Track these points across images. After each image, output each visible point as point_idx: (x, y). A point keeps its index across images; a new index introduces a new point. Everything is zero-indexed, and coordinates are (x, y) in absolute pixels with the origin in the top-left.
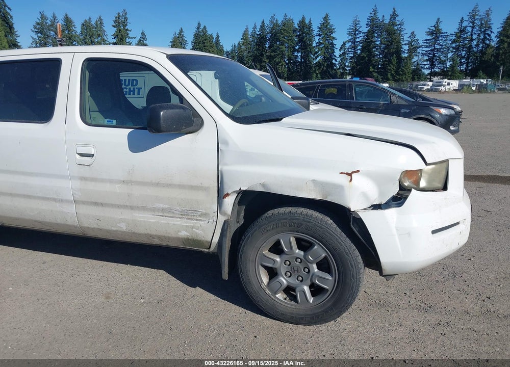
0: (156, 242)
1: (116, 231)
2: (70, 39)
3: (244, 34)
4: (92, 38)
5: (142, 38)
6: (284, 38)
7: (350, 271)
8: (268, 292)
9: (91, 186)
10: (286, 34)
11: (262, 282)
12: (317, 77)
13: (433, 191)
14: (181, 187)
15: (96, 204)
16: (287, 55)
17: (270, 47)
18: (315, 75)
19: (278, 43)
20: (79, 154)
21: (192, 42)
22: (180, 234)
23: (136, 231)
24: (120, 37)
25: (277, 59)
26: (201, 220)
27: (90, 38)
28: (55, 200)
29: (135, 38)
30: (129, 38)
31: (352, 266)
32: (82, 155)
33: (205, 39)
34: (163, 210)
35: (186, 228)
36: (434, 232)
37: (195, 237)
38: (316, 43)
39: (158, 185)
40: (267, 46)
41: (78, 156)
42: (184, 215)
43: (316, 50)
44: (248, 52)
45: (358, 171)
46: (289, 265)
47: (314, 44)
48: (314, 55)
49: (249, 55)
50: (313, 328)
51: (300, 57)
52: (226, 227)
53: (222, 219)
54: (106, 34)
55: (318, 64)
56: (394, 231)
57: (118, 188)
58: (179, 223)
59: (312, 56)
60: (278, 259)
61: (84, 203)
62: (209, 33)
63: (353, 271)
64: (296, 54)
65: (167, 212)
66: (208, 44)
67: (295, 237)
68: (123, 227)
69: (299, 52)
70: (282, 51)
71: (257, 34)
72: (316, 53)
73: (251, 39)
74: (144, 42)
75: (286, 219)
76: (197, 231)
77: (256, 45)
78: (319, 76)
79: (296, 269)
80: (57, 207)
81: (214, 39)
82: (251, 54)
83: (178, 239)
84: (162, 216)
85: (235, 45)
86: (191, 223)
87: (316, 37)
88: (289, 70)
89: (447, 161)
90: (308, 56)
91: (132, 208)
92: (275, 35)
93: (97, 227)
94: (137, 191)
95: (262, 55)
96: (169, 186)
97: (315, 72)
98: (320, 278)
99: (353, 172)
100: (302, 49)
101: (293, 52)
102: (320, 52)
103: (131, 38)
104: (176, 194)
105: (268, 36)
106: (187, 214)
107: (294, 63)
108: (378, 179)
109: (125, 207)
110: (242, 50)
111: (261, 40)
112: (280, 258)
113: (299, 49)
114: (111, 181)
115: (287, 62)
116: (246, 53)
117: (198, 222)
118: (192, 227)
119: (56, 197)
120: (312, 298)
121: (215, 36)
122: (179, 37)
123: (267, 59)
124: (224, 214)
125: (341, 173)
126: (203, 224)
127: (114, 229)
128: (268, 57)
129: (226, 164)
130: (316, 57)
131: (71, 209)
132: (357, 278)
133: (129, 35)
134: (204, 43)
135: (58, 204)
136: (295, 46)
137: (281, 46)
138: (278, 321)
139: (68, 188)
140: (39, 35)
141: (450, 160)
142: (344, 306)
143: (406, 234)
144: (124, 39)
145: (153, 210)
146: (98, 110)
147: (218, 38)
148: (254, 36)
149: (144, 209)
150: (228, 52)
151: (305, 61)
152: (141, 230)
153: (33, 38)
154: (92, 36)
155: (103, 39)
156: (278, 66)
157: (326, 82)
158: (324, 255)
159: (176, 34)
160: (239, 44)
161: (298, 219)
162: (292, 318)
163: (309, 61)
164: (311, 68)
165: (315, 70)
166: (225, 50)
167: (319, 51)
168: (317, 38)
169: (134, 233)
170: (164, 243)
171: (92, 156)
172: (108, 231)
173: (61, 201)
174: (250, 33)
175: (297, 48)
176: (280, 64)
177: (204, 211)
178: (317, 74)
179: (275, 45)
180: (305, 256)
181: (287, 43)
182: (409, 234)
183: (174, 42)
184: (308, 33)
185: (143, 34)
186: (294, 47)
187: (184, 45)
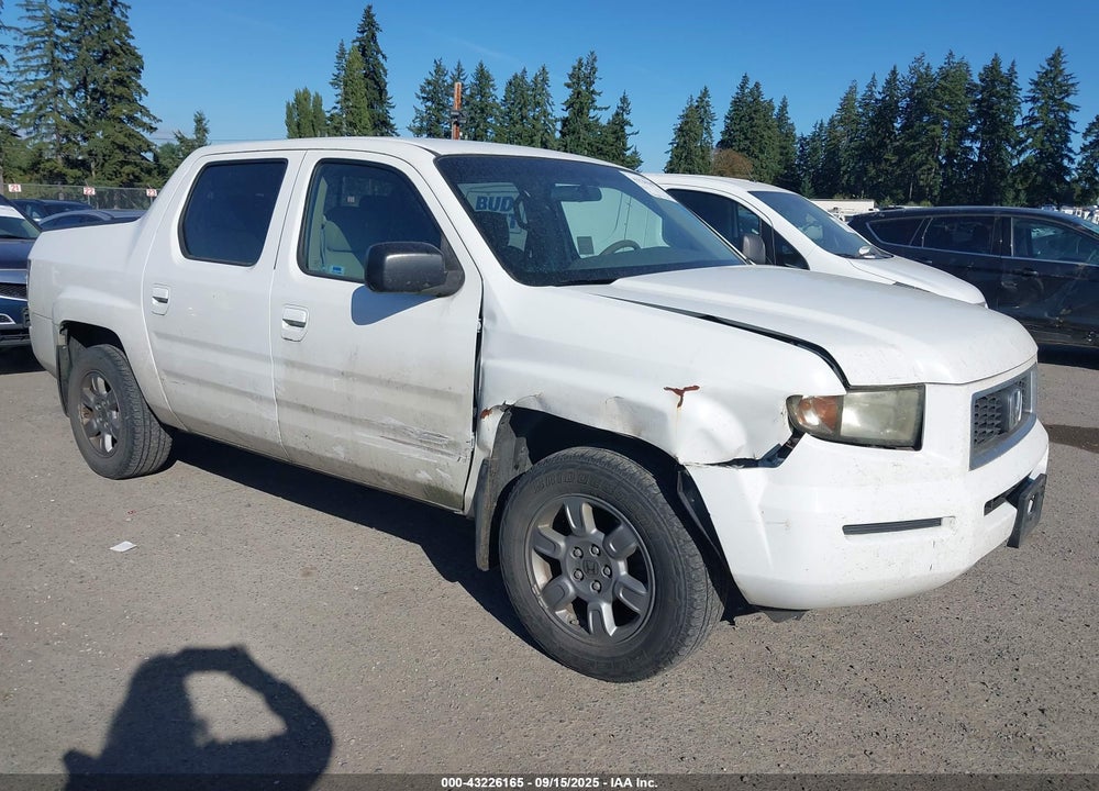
0: (387, 486)
1: (332, 459)
2: (482, 111)
3: (846, 99)
4: (524, 111)
5: (622, 108)
6: (942, 108)
7: (675, 583)
8: (542, 602)
9: (299, 377)
10: (947, 98)
11: (535, 582)
12: (1016, 198)
13: (885, 447)
14: (421, 390)
15: (304, 408)
16: (944, 145)
17: (903, 128)
18: (1011, 194)
19: (925, 119)
20: (286, 321)
21: (727, 117)
22: (419, 475)
23: (358, 463)
24: (577, 106)
25: (918, 157)
26: (449, 455)
27: (521, 109)
28: (251, 395)
29: (606, 109)
30: (595, 108)
31: (678, 574)
32: (292, 323)
33: (755, 111)
34: (395, 430)
35: (429, 467)
36: (850, 530)
37: (438, 484)
38: (1023, 120)
39: (388, 383)
40: (897, 125)
41: (285, 325)
42: (425, 442)
43: (1022, 136)
44: (851, 140)
45: (696, 388)
46: (581, 557)
47: (1018, 122)
48: (1013, 148)
49: (853, 145)
50: (612, 686)
51: (977, 151)
52: (484, 472)
53: (480, 456)
54: (551, 100)
55: (1025, 168)
56: (757, 514)
57: (334, 384)
58: (416, 456)
59: (1010, 149)
60: (562, 544)
61: (289, 405)
62: (766, 97)
63: (680, 584)
64: (968, 143)
65: (399, 433)
66: (761, 122)
67: (589, 504)
68: (340, 453)
69: (978, 138)
70: (933, 138)
71: (876, 100)
72: (1022, 141)
73: (860, 110)
74: (625, 116)
75: (573, 467)
76: (443, 474)
77: (872, 122)
78: (1023, 196)
79: (591, 567)
80: (253, 408)
81: (776, 111)
82: (857, 144)
83: (416, 484)
84: (395, 440)
85: (821, 125)
86: (434, 458)
87: (1023, 105)
88: (947, 181)
89: (920, 387)
90: (999, 149)
91: (353, 421)
92: (920, 101)
93: (306, 449)
94: (361, 392)
95: (882, 145)
96: (404, 387)
97: (1012, 186)
98: (627, 589)
99: (686, 389)
100: (984, 132)
101: (961, 139)
102: (1030, 140)
103: (600, 109)
104: (413, 402)
105: (903, 104)
106: (430, 441)
107: (962, 166)
108: (741, 407)
109: (344, 418)
110: (838, 134)
111: (884, 112)
112: (566, 541)
113: (976, 132)
114: (327, 372)
115: (944, 162)
116: (844, 141)
117: (445, 457)
118: (436, 466)
119: (253, 392)
120: (615, 628)
121: (777, 104)
122: (697, 107)
123: (894, 154)
124: (483, 447)
125: (667, 389)
126: (452, 461)
127: (329, 455)
128: (897, 151)
129: (491, 357)
130: (1020, 153)
131: (272, 414)
132: (685, 599)
133: (596, 104)
134: (752, 119)
135: (255, 404)
136: (968, 126)
137: (933, 126)
138: (556, 663)
139: (269, 376)
140: (429, 104)
141: (927, 386)
142: (662, 652)
143: (781, 524)
144: (586, 110)
145: (382, 428)
146: (349, 248)
147: (784, 107)
148: (867, 104)
149: (368, 424)
150: (805, 139)
151: (990, 162)
152: (365, 462)
153: (417, 110)
154: (525, 105)
155: (545, 112)
156: (919, 172)
157: (948, 212)
158: (634, 545)
159: (692, 100)
160: (832, 121)
161: (593, 470)
162: (576, 659)
163: (1000, 159)
164: (1003, 176)
165: (1015, 181)
166: (799, 135)
167: (1028, 137)
168: (1026, 108)
169: (356, 466)
170: (399, 490)
171: (301, 325)
172: (321, 458)
173: (260, 399)
174: (859, 97)
175: (972, 129)
176: (924, 168)
177: (452, 439)
178: (1018, 191)
179: (917, 123)
180: (605, 543)
181: (947, 118)
182: (787, 525)
183: (687, 116)
184: (1003, 96)
185: (624, 100)
186: (965, 128)
187: (708, 123)
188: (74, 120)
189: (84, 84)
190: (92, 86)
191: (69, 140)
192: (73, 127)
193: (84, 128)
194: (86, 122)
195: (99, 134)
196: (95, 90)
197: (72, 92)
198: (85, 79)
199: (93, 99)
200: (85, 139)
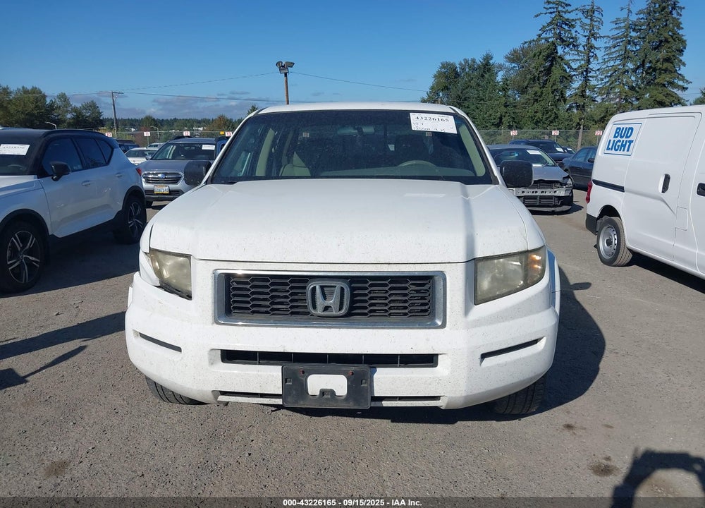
188: (632, 88)
189: (643, 64)
190: (648, 65)
191: (627, 101)
192: (630, 93)
193: (638, 92)
194: (640, 88)
195: (647, 96)
196: (650, 68)
197: (635, 71)
198: (644, 61)
199: (647, 73)
200: (638, 99)
